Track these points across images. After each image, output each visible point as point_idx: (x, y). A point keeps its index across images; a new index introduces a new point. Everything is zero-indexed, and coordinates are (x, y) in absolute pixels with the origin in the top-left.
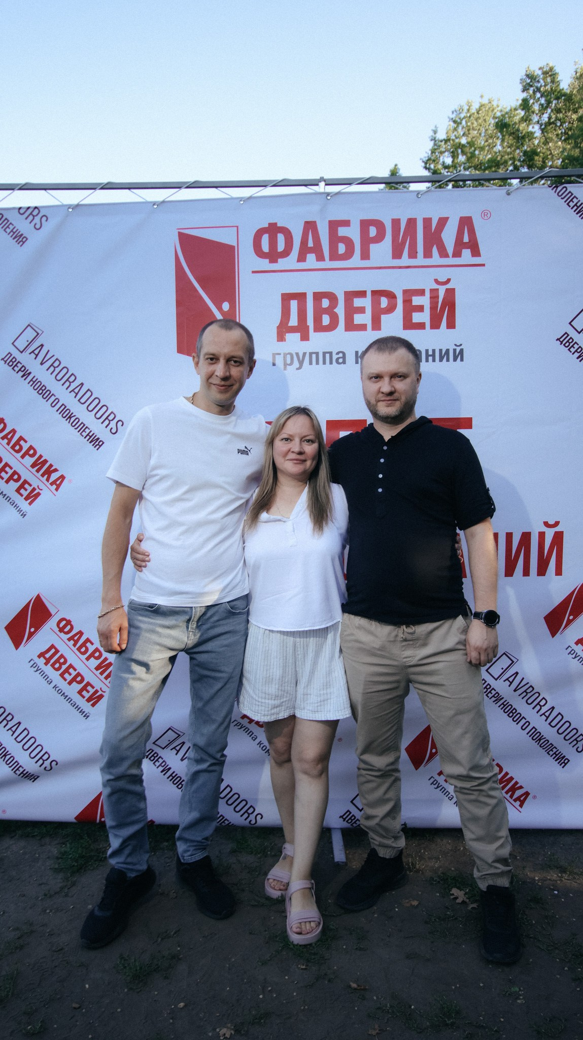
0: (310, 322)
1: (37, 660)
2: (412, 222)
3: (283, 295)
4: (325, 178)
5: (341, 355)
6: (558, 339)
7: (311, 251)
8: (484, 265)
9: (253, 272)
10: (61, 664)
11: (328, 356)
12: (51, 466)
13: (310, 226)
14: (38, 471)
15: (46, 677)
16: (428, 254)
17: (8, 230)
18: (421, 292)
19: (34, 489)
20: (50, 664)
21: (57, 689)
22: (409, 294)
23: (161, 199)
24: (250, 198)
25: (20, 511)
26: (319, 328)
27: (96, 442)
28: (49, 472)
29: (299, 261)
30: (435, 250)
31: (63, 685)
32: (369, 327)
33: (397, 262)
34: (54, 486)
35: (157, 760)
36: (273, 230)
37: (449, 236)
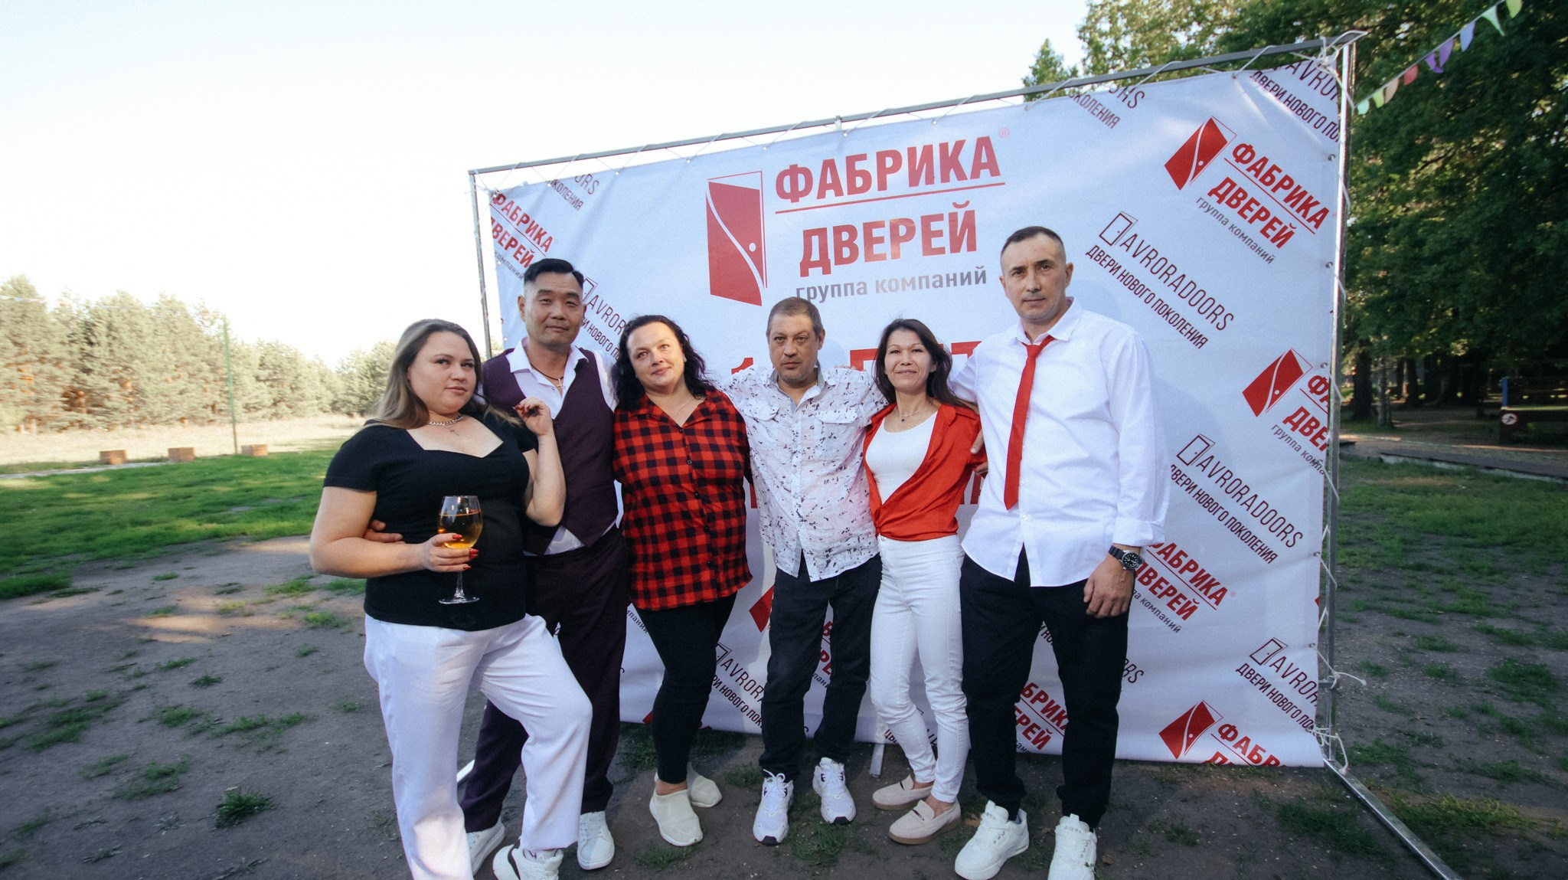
0: (831, 256)
2: (928, 150)
3: (805, 232)
4: (841, 116)
5: (862, 285)
6: (1088, 253)
7: (830, 187)
8: (1004, 184)
9: (777, 213)
11: (849, 287)
13: (829, 165)
16: (945, 178)
17: (567, 197)
18: (939, 217)
22: (927, 220)
23: (692, 154)
24: (773, 143)
26: (840, 260)
29: (818, 198)
30: (952, 173)
32: (889, 256)
33: (914, 190)
36: (794, 171)
37: (966, 159)
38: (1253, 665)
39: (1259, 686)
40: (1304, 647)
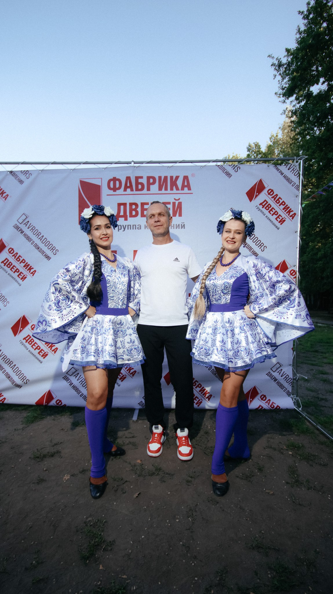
0: (128, 214)
1: (23, 340)
2: (166, 178)
3: (118, 204)
4: (134, 161)
5: (139, 226)
7: (128, 187)
8: (192, 194)
9: (107, 195)
10: (32, 342)
11: (134, 226)
12: (31, 267)
13: (128, 179)
14: (26, 268)
15: (26, 347)
16: (172, 189)
17: (17, 179)
19: (24, 276)
20: (28, 342)
21: (30, 352)
23: (73, 168)
24: (106, 168)
25: (19, 284)
26: (131, 216)
27: (48, 258)
28: (30, 269)
30: (174, 187)
31: (32, 350)
34: (32, 274)
35: (68, 380)
36: (115, 180)
37: (179, 183)
38: (272, 372)
39: (274, 380)
40: (288, 366)
